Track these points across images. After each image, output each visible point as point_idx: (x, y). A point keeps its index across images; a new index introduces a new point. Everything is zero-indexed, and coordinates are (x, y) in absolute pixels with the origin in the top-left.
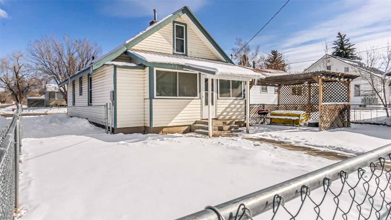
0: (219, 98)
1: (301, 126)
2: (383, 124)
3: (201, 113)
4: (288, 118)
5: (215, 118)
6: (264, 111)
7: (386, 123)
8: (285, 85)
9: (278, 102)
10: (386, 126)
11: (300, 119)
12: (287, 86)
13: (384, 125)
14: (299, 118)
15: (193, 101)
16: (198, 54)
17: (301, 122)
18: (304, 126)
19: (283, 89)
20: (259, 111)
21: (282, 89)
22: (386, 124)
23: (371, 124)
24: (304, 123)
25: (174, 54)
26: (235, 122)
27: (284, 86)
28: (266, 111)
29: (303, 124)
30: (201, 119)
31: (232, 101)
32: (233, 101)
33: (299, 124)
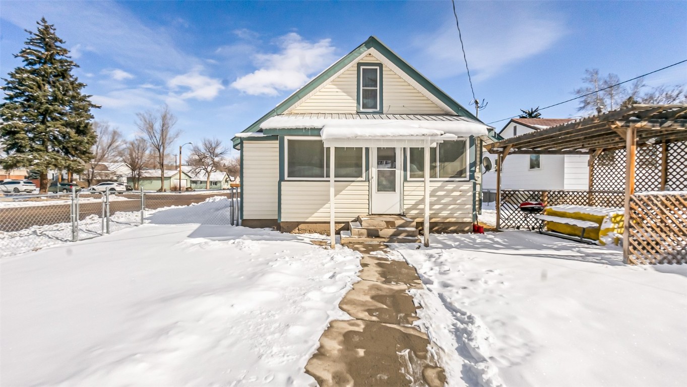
0: (409, 179)
1: (603, 244)
3: (369, 204)
4: (572, 222)
5: (399, 213)
8: (605, 150)
9: (591, 185)
11: (602, 228)
14: (598, 225)
15: (353, 184)
16: (404, 109)
17: (605, 235)
18: (613, 245)
20: (522, 204)
21: (600, 159)
24: (613, 238)
25: (358, 113)
26: (417, 223)
29: (610, 239)
30: (369, 213)
31: (439, 184)
32: (442, 184)
33: (598, 239)
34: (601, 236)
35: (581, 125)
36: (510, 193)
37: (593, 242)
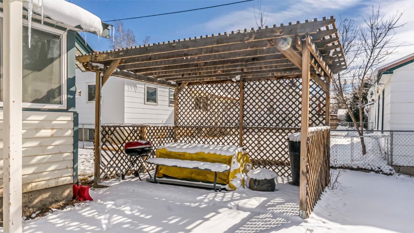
1: (233, 188)
2: (376, 170)
4: (202, 166)
6: (141, 144)
7: (381, 168)
8: (189, 84)
9: (177, 120)
10: (381, 176)
11: (232, 171)
12: (193, 87)
13: (377, 172)
14: (229, 167)
17: (234, 177)
19: (186, 93)
20: (129, 144)
21: (184, 93)
22: (381, 171)
23: (352, 169)
24: (241, 180)
27: (187, 85)
28: (146, 144)
29: (239, 182)
33: (228, 183)
34: (232, 179)
35: (254, 36)
36: (110, 129)
37: (222, 187)
